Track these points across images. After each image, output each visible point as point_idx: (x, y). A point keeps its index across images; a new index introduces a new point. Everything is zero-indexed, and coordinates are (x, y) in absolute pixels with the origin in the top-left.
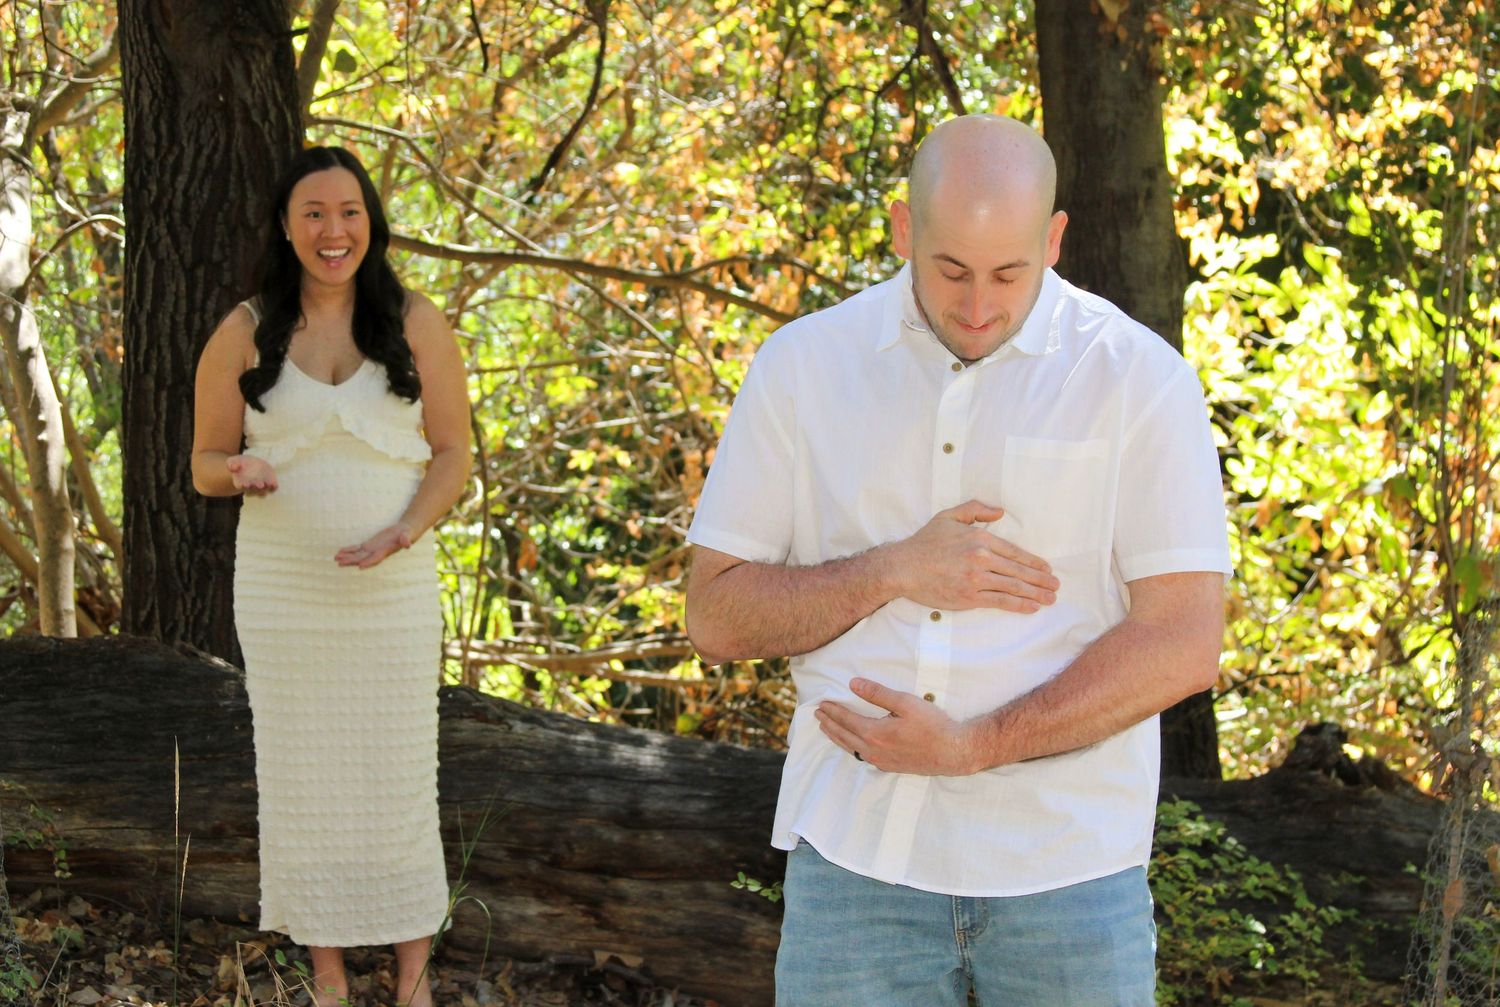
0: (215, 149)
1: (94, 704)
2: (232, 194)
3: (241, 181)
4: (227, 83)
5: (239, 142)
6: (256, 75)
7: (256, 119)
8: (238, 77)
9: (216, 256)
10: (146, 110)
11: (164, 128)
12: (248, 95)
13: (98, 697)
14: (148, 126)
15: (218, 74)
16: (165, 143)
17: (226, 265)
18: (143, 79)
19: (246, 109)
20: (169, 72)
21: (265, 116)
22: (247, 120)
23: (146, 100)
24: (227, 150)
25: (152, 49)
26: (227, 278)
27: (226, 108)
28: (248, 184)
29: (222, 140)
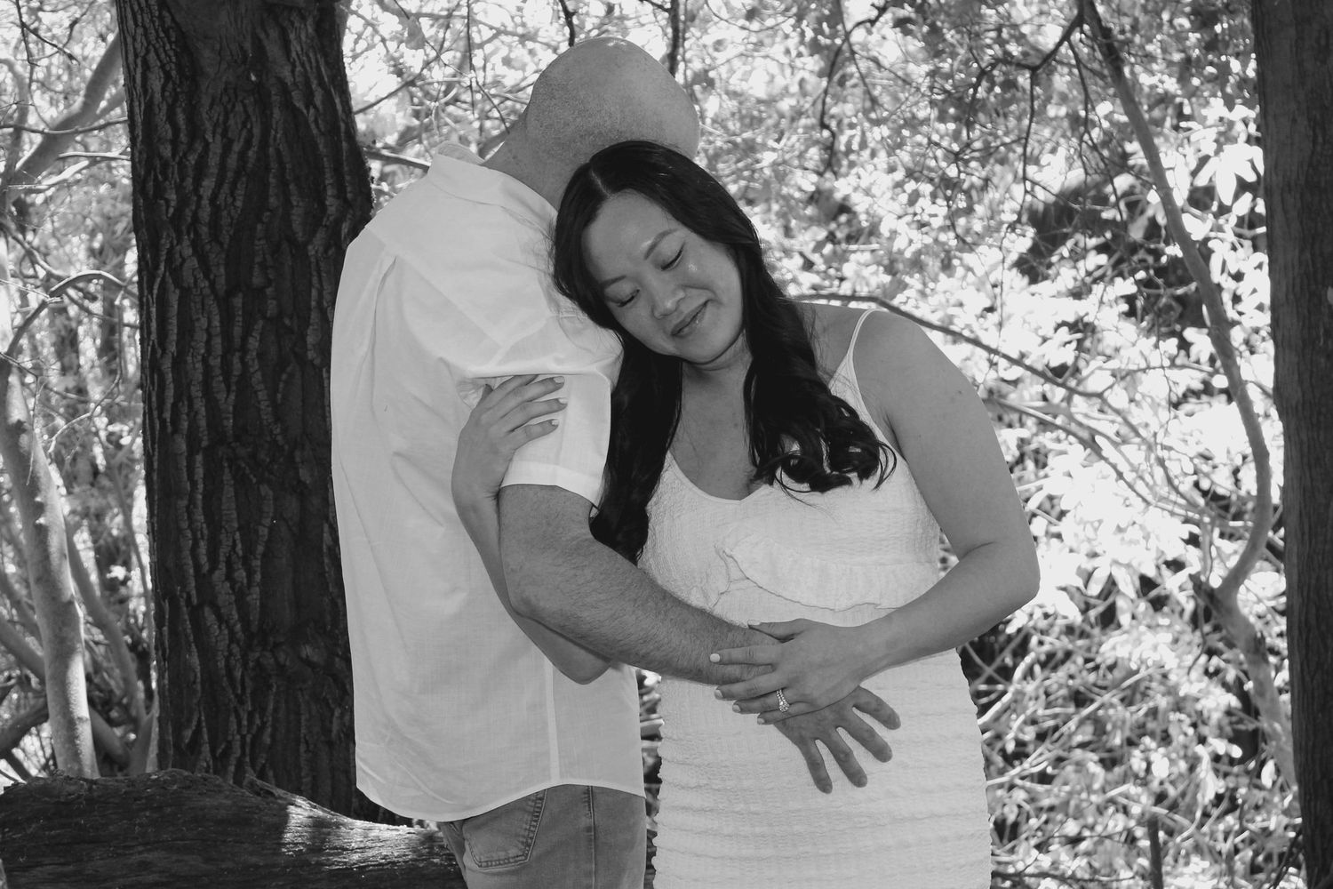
0: (248, 143)
1: (145, 866)
2: (273, 201)
3: (283, 184)
4: (260, 59)
5: (278, 134)
6: (295, 47)
7: (300, 105)
8: (273, 50)
9: (257, 280)
10: (158, 96)
11: (181, 118)
12: (286, 72)
13: (149, 856)
14: (161, 117)
15: (248, 45)
16: (183, 137)
17: (269, 291)
18: (152, 57)
19: (285, 91)
20: (185, 46)
21: (309, 102)
22: (288, 105)
23: (156, 84)
24: (264, 144)
25: (161, 17)
26: (272, 308)
27: (260, 92)
28: (292, 187)
29: (257, 131)
